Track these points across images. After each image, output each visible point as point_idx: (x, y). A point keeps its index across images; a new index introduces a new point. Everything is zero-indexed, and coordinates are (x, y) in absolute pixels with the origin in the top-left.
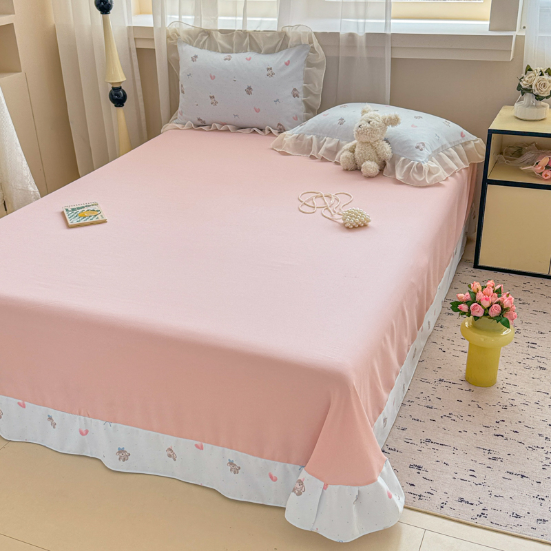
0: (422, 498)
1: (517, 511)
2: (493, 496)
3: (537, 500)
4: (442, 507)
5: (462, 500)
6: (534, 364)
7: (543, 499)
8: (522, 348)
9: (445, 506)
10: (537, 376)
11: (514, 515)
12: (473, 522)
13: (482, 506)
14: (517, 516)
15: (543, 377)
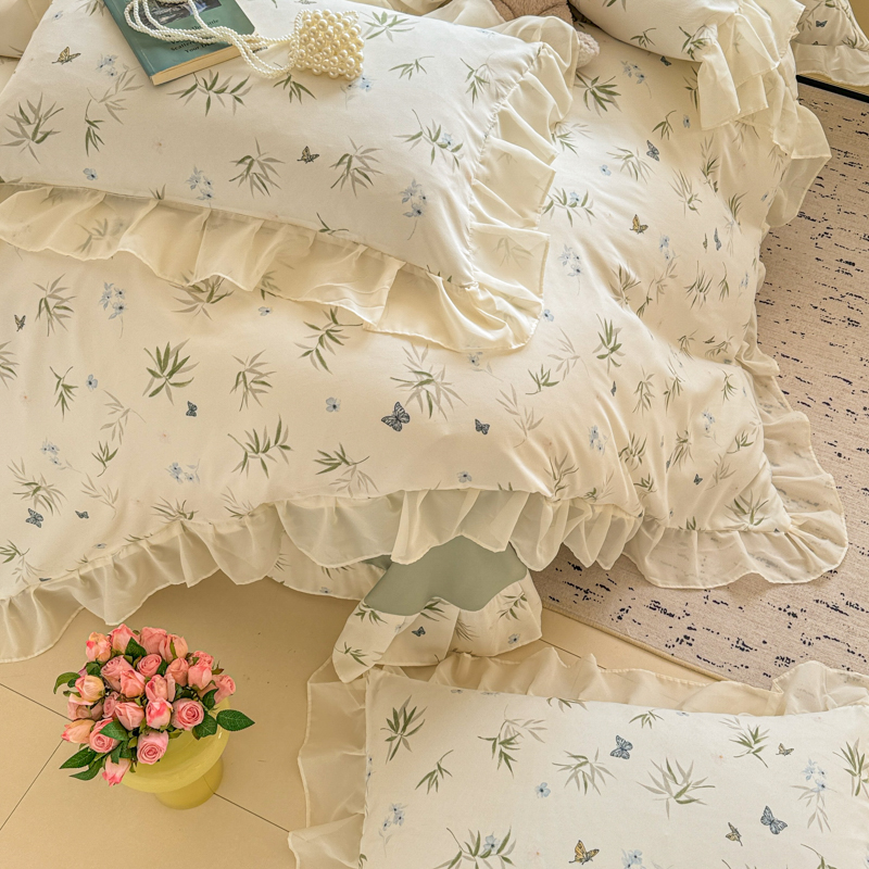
0: (589, 595)
1: (746, 636)
2: (710, 602)
3: (785, 618)
4: (620, 618)
5: (655, 606)
6: (838, 311)
7: (795, 615)
8: (826, 272)
9: (625, 615)
10: (839, 340)
11: (740, 645)
12: (667, 653)
13: (687, 622)
14: (744, 648)
15: (850, 342)
